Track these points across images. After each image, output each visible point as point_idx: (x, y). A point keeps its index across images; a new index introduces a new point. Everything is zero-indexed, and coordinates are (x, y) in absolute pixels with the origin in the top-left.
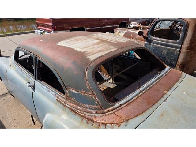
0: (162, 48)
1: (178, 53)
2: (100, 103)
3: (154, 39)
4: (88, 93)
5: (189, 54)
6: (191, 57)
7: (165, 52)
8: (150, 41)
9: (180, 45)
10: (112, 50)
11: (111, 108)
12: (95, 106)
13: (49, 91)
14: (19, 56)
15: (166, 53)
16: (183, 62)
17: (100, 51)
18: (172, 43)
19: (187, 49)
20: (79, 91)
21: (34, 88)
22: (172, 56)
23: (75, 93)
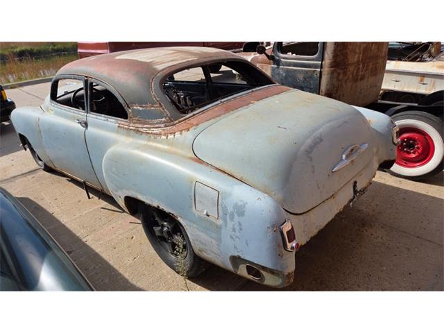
0: (296, 70)
1: (319, 75)
2: (169, 115)
3: (284, 58)
4: (155, 105)
5: (335, 75)
6: (338, 80)
7: (301, 77)
8: (278, 62)
9: (320, 62)
10: (190, 60)
11: (182, 119)
12: (164, 119)
13: (107, 120)
14: (58, 96)
15: (304, 78)
16: (328, 90)
17: (172, 61)
18: (308, 60)
19: (331, 67)
20: (144, 105)
21: (86, 125)
22: (312, 82)
23: (139, 110)
